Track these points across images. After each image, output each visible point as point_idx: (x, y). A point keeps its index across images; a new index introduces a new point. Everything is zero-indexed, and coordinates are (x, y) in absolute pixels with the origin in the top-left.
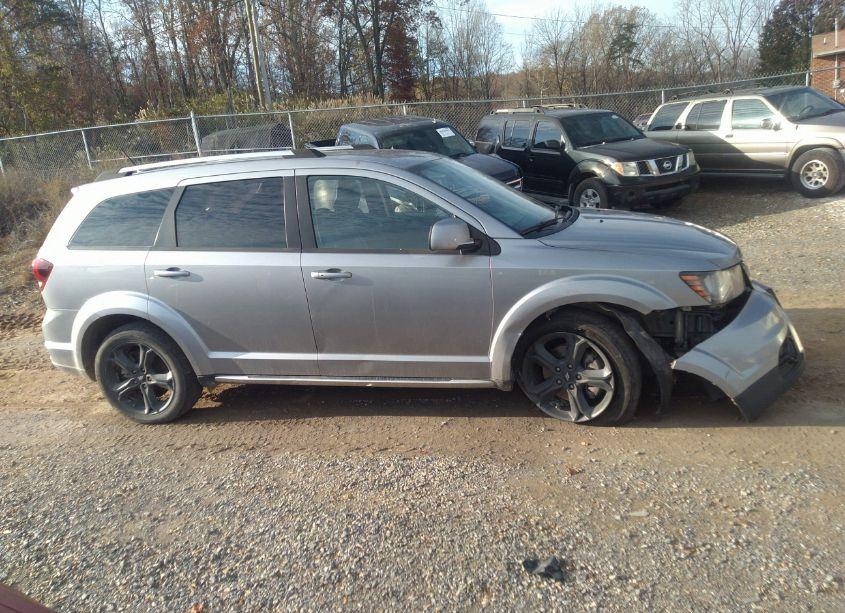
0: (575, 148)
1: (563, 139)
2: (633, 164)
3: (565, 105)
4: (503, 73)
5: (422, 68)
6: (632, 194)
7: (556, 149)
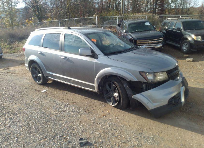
0: (184, 31)
1: (182, 28)
2: (200, 37)
3: (188, 18)
4: (195, 7)
5: (169, 5)
6: (198, 46)
7: (179, 31)
